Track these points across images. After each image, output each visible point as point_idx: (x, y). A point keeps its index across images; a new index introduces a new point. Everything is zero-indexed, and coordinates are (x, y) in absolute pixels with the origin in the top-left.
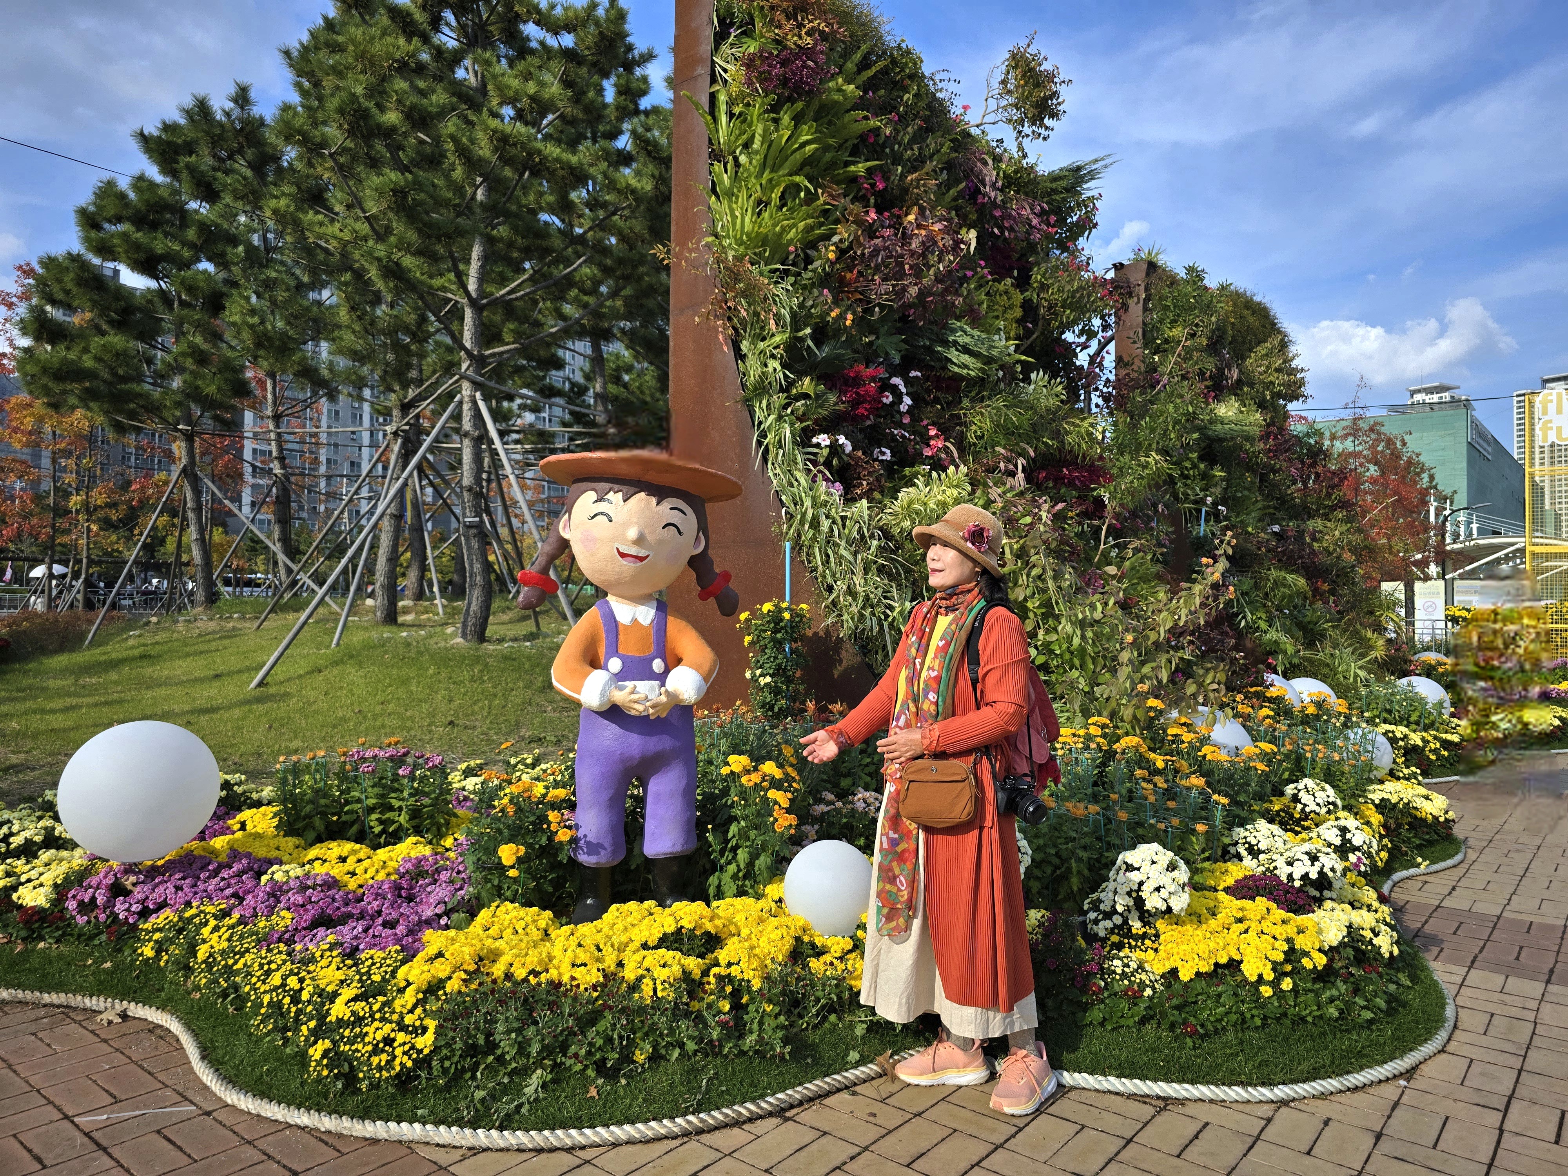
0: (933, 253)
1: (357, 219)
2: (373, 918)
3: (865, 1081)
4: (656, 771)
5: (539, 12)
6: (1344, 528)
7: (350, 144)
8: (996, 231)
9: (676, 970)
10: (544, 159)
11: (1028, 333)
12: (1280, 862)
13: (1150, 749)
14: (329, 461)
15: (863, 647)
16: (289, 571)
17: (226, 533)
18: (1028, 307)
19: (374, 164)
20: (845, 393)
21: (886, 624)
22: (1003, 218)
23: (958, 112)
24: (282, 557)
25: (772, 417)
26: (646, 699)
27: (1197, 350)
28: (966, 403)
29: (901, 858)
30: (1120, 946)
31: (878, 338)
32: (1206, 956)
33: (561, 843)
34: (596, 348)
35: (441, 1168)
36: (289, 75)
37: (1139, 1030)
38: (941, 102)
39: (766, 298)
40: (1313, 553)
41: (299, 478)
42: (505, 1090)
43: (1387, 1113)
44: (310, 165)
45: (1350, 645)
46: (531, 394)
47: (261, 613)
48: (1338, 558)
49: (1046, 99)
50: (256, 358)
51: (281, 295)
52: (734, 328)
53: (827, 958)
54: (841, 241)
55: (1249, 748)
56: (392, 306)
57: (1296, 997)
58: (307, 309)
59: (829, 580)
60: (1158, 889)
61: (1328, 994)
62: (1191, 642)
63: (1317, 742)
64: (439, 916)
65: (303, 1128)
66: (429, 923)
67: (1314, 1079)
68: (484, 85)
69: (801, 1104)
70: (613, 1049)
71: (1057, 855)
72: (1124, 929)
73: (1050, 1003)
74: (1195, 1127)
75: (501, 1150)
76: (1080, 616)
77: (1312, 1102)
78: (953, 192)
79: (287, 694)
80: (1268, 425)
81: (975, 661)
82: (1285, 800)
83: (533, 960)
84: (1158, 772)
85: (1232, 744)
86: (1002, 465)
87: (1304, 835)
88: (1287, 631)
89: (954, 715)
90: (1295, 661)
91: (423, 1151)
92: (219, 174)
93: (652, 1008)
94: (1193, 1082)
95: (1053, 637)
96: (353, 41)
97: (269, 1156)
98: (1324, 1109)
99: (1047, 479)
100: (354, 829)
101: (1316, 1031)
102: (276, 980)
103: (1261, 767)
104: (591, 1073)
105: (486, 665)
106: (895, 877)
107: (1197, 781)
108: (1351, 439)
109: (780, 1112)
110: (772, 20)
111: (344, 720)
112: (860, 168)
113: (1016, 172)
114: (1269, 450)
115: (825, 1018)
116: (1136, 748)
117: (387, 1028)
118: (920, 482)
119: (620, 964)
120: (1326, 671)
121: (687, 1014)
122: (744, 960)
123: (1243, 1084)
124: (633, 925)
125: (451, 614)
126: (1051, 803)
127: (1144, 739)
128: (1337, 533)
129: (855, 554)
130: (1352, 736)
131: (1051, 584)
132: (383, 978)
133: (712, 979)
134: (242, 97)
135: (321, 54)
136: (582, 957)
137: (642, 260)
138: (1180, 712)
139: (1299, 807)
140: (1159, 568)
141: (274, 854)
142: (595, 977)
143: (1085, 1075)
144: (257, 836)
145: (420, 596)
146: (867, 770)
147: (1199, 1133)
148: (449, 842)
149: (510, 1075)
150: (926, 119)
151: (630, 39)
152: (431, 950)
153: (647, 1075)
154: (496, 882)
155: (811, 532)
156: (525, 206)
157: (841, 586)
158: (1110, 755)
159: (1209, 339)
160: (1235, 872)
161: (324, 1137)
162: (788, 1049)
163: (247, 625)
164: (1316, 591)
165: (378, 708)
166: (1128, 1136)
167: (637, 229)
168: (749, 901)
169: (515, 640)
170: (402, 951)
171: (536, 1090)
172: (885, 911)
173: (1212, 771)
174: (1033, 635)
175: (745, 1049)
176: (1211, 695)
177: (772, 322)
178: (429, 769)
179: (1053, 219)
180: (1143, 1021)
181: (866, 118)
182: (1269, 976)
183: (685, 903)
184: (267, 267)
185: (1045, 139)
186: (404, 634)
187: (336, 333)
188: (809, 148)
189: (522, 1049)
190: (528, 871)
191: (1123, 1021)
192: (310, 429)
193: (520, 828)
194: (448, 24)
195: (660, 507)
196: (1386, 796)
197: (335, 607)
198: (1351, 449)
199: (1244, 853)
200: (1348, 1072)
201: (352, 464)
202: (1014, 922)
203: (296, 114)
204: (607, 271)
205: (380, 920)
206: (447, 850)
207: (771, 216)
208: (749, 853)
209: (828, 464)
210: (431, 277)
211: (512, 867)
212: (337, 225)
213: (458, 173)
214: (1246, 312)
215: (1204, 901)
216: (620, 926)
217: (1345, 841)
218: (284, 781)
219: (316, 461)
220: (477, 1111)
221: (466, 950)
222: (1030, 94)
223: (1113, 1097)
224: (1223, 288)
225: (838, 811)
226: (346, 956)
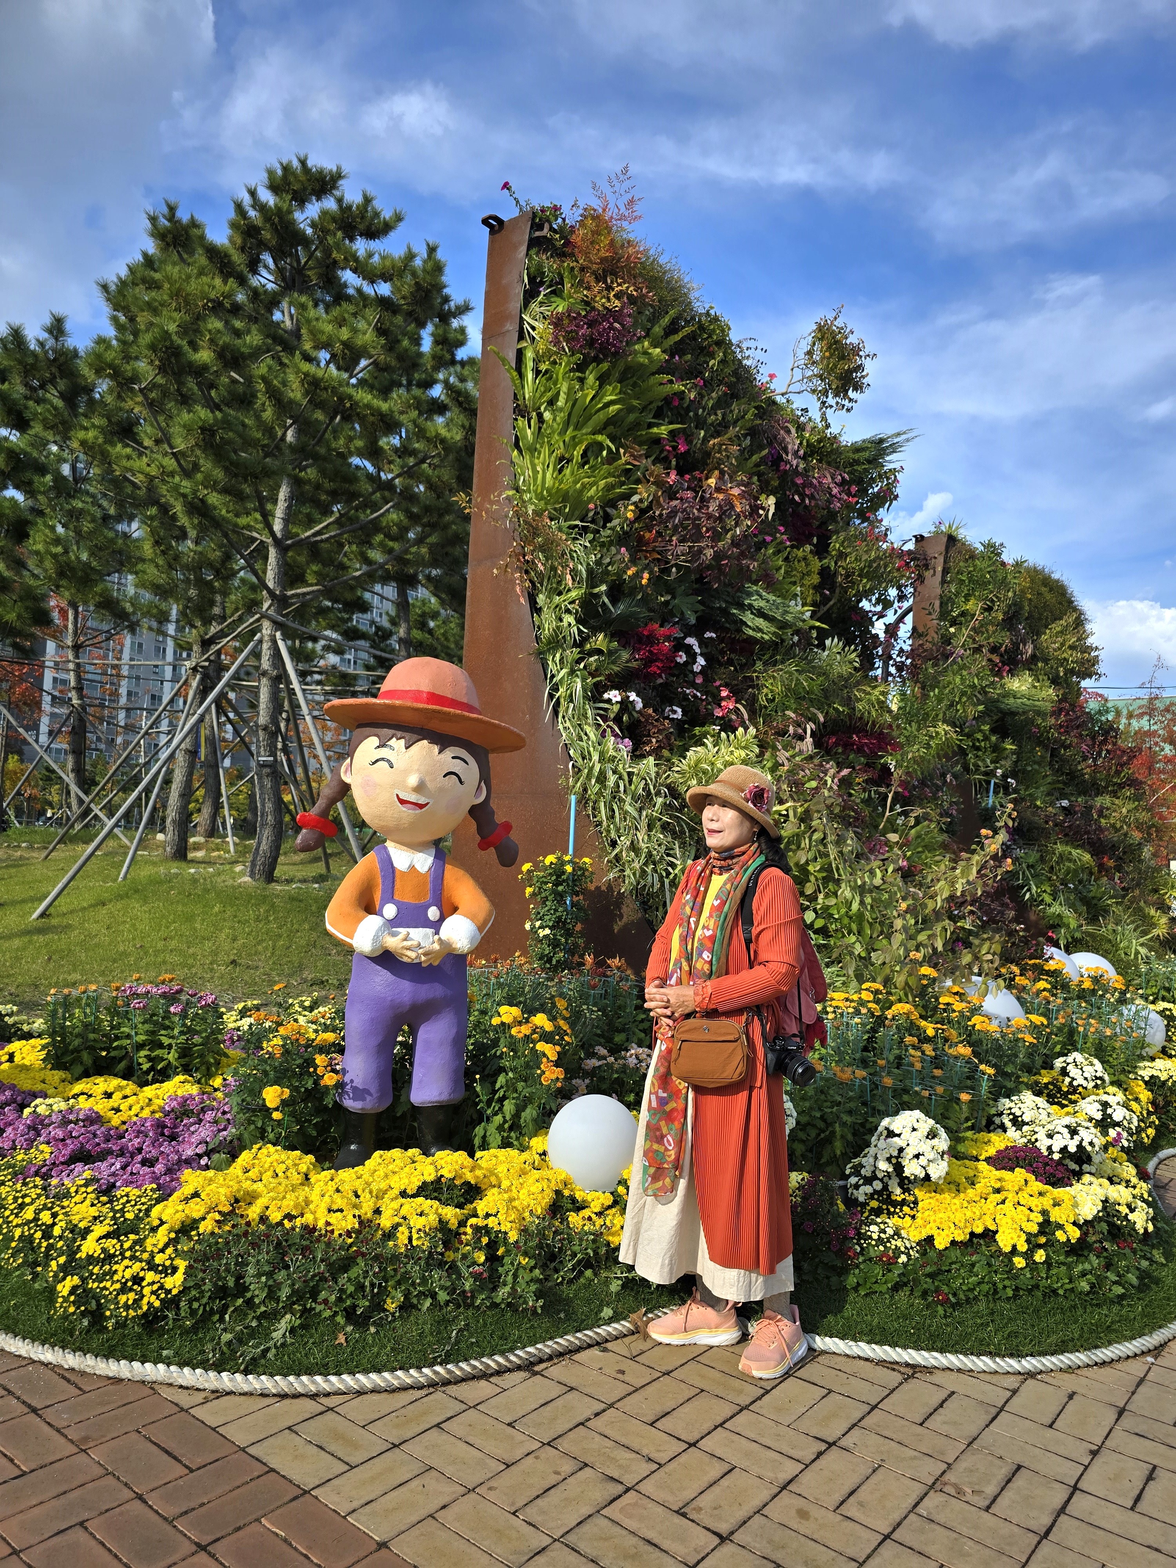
0: (730, 516)
1: (165, 454)
2: (132, 1156)
3: (617, 1338)
4: (426, 1019)
5: (356, 259)
6: (1132, 806)
7: (160, 380)
8: (797, 498)
9: (433, 1219)
10: (355, 404)
11: (825, 600)
12: (1041, 1135)
13: (922, 1017)
14: (129, 694)
15: (644, 903)
16: (81, 802)
17: (22, 761)
18: (824, 572)
19: (185, 401)
20: (639, 650)
21: (667, 881)
22: (804, 485)
23: (764, 380)
24: (74, 788)
25: (564, 671)
26: (419, 946)
27: (993, 624)
28: (759, 666)
29: (669, 1117)
30: (878, 1212)
31: (674, 597)
32: (962, 1225)
33: (326, 1087)
34: (402, 593)
35: (182, 1409)
36: (106, 309)
37: (892, 1297)
38: (747, 369)
39: (563, 554)
40: (1100, 829)
41: (98, 709)
42: (253, 1333)
43: (1132, 1389)
44: (119, 397)
45: (1133, 922)
46: (334, 636)
47: (50, 843)
48: (1126, 835)
49: (850, 371)
50: (58, 587)
51: (87, 526)
52: (531, 581)
53: (586, 1213)
54: (641, 501)
55: (1019, 1018)
56: (197, 543)
57: (1049, 1269)
58: (112, 541)
59: (613, 835)
60: (917, 1156)
61: (1080, 1267)
62: (972, 912)
63: (1090, 1016)
64: (200, 1156)
65: (47, 1365)
66: (189, 1162)
67: (1062, 1352)
68: (298, 329)
69: (550, 1358)
70: (364, 1297)
71: (822, 1118)
72: (884, 1196)
73: (805, 1266)
74: (943, 1395)
75: (245, 1394)
76: (859, 882)
77: (1059, 1375)
78: (755, 458)
79: (69, 927)
80: (1060, 701)
81: (749, 921)
82: (1055, 1073)
83: (289, 1204)
84: (928, 1040)
85: (1004, 1015)
86: (791, 729)
87: (1069, 1109)
88: (1071, 906)
89: (727, 973)
90: (1078, 935)
91: (165, 1392)
92: (31, 403)
93: (406, 1256)
94: (942, 1351)
95: (832, 901)
96: (168, 279)
97: (9, 1392)
98: (1069, 1383)
99: (836, 744)
100: (122, 1065)
101: (1066, 1304)
102: (29, 1214)
103: (1029, 1039)
104: (340, 1319)
105: (273, 905)
106: (663, 1137)
107: (965, 1050)
108: (1146, 718)
109: (529, 1367)
110: (581, 282)
111: (125, 954)
112: (663, 431)
113: (819, 441)
114: (1061, 726)
115: (581, 1273)
116: (908, 1014)
117: (137, 1266)
118: (708, 741)
119: (377, 1212)
120: (1108, 946)
121: (441, 1264)
122: (502, 1211)
123: (991, 1354)
124: (394, 1173)
125: (242, 852)
126: (819, 1066)
127: (916, 1006)
128: (1124, 810)
129: (640, 810)
130: (1126, 1012)
131: (831, 847)
132: (137, 1216)
133: (469, 1230)
134: (57, 328)
135: (137, 290)
136: (339, 1202)
137: (450, 508)
138: (954, 982)
139: (1067, 1080)
140: (945, 837)
141: (39, 1087)
142: (351, 1223)
143: (836, 1340)
144: (25, 1068)
145: (212, 832)
146: (641, 1026)
147: (944, 1402)
148: (217, 1082)
149: (258, 1318)
150: (730, 386)
151: (446, 291)
152: (188, 1190)
153: (397, 1324)
154: (259, 1124)
155: (598, 786)
156: (335, 450)
157: (624, 842)
158: (880, 1021)
159: (1005, 613)
160: (997, 1143)
161: (67, 1375)
162: (541, 1303)
163: (35, 855)
164: (1101, 866)
165: (160, 945)
166: (874, 1403)
167: (445, 478)
168: (513, 1153)
169: (304, 881)
170: (158, 1189)
171: (284, 1335)
172: (652, 1170)
173: (981, 1041)
174: (813, 898)
175: (498, 1301)
176: (985, 966)
177: (568, 577)
178: (202, 1008)
179: (854, 489)
180: (896, 1288)
181: (671, 382)
182: (1023, 1247)
183: (447, 1152)
184: (74, 497)
185: (848, 410)
186: (192, 871)
187: (140, 567)
188: (613, 409)
189: (272, 1293)
190: (292, 1114)
191: (876, 1287)
192: (111, 661)
193: (287, 1070)
194: (266, 267)
195: (442, 756)
196: (1156, 1073)
197: (125, 841)
198: (1147, 728)
199: (1008, 1124)
200: (1096, 1347)
201: (153, 697)
202: (778, 1182)
203: (109, 346)
204: (414, 518)
205: (139, 1158)
206: (216, 1090)
207: (572, 473)
208: (516, 1105)
209: (618, 720)
210: (237, 515)
211: (276, 1109)
212: (145, 460)
213: (268, 414)
214: (1043, 589)
215: (963, 1170)
216: (381, 1173)
217: (1106, 1117)
218: (54, 1014)
219: (115, 694)
220: (223, 1353)
221: (222, 1191)
222: (835, 366)
223: (862, 1362)
224: (1018, 564)
225: (609, 1066)
226: (101, 1192)
